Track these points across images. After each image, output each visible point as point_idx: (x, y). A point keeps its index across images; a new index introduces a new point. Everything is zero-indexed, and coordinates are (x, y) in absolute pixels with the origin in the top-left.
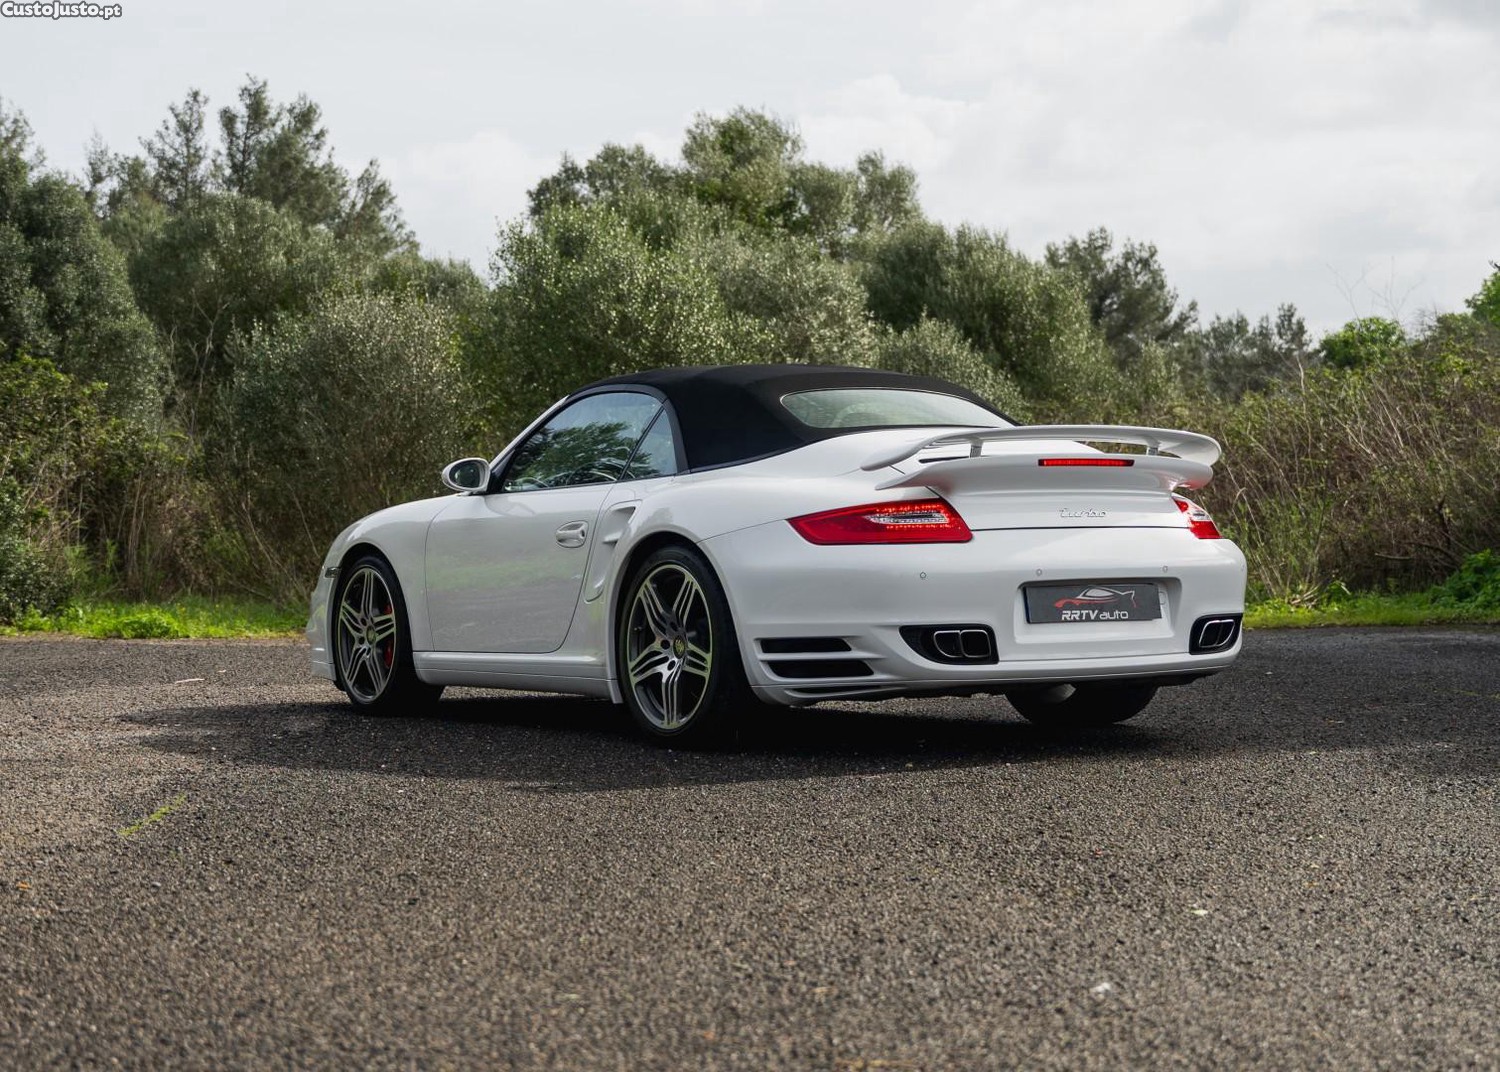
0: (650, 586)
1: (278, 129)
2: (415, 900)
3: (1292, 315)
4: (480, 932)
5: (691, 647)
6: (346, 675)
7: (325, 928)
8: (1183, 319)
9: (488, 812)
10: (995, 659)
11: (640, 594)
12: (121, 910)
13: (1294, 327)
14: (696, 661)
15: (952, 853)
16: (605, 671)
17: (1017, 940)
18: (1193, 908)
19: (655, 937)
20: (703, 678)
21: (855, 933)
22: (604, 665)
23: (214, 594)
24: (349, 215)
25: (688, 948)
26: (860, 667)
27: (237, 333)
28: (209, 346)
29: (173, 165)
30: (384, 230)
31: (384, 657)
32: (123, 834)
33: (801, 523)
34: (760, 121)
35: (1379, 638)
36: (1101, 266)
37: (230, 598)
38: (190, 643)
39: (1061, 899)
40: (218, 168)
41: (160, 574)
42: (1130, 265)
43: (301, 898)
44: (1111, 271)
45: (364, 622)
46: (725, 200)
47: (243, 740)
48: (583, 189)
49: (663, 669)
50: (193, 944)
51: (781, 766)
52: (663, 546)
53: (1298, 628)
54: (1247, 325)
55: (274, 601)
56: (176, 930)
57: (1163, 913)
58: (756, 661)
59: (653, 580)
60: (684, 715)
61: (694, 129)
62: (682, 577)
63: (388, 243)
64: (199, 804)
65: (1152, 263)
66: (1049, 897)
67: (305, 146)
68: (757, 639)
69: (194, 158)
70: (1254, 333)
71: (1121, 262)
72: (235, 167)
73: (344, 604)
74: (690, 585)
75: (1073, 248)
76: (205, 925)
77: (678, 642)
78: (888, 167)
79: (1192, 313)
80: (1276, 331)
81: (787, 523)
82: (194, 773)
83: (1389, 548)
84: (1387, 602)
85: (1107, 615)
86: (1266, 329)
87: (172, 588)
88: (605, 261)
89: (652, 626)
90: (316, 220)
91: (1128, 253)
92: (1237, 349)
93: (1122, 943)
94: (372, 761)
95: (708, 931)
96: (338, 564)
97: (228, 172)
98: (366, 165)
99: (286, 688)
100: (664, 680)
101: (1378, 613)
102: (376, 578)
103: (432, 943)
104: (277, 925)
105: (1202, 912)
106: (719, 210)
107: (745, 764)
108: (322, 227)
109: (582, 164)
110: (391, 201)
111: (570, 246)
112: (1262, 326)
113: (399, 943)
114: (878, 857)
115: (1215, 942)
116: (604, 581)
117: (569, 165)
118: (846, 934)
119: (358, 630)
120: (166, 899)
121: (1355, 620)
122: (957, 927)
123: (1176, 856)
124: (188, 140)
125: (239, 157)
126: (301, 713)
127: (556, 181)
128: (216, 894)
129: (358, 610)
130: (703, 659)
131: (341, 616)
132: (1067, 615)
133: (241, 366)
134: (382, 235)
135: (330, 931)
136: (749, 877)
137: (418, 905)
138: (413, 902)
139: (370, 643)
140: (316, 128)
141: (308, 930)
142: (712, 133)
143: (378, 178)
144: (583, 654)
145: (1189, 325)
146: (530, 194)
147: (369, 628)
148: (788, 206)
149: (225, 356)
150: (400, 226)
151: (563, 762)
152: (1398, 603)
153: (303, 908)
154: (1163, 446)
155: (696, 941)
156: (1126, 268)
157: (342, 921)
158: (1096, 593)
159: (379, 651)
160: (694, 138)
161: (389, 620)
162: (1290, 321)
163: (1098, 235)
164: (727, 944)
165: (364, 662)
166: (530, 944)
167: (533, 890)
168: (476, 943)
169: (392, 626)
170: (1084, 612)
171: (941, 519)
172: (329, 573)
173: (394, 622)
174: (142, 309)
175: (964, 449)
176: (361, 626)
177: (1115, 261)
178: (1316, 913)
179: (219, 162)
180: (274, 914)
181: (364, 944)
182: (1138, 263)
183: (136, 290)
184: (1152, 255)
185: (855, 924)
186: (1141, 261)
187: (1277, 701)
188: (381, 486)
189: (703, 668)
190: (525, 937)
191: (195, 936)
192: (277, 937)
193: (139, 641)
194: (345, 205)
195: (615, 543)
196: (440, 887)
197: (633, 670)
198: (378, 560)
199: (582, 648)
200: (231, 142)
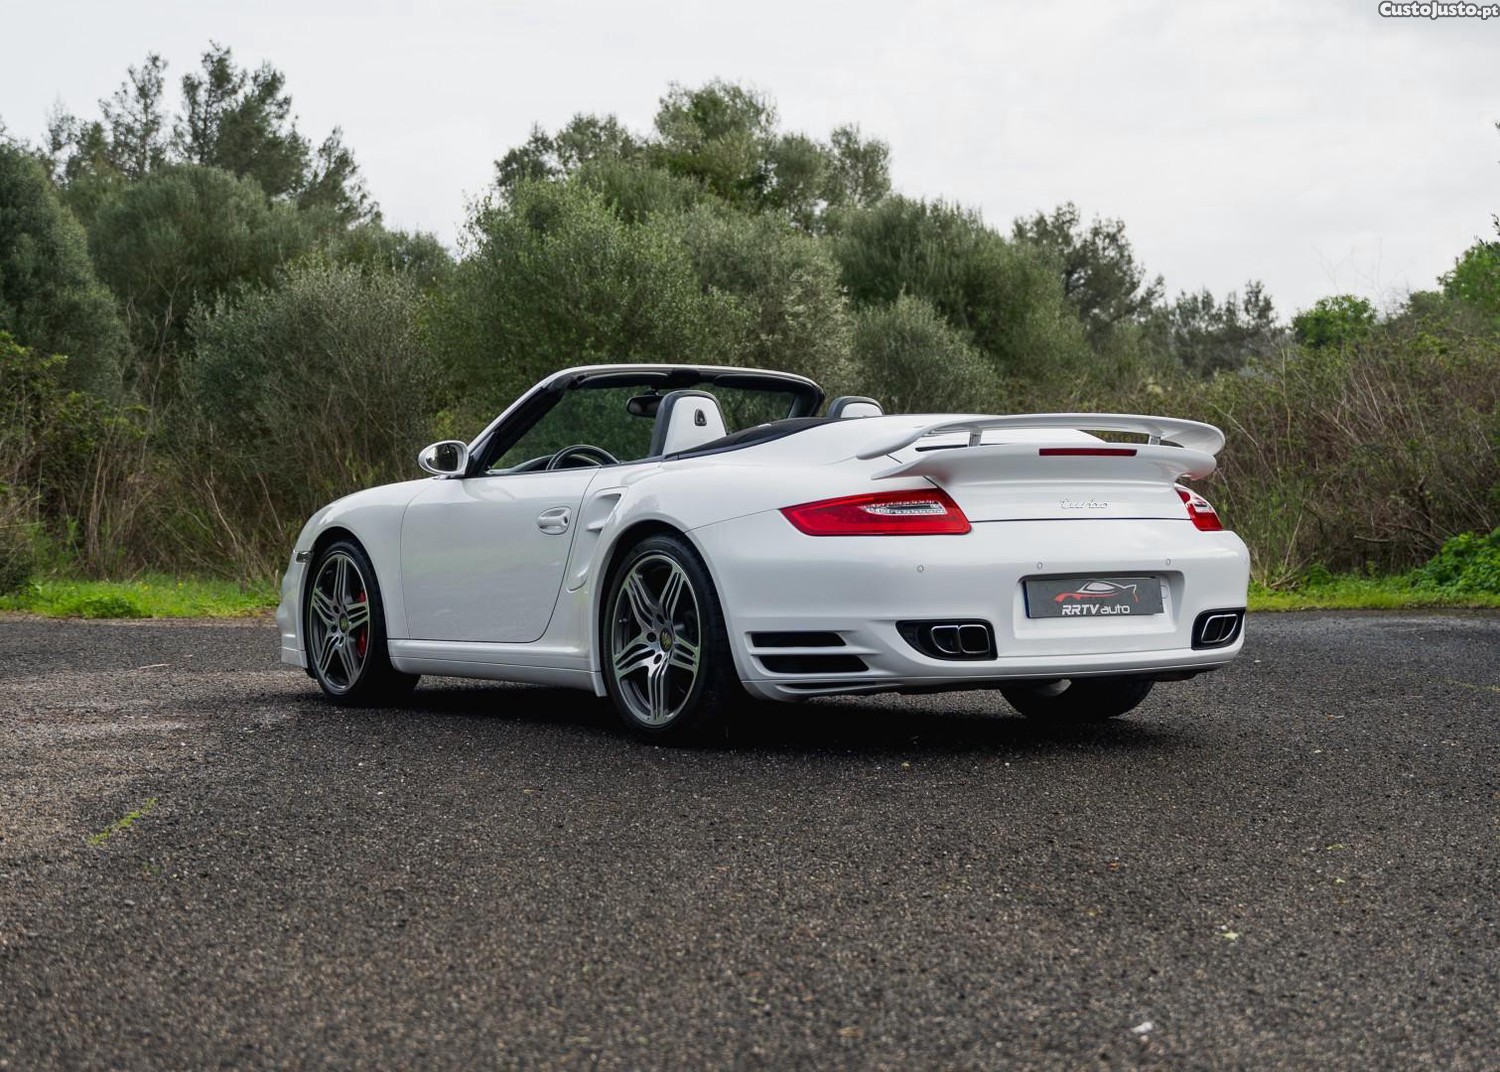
0: (637, 577)
1: (240, 97)
2: (404, 921)
3: (1259, 292)
4: (476, 961)
5: (679, 640)
6: (318, 663)
7: (312, 956)
8: (1150, 293)
9: (473, 818)
10: (993, 655)
11: (626, 585)
12: (93, 935)
13: (1261, 304)
14: (684, 655)
15: (961, 866)
16: (588, 663)
17: (1044, 970)
18: (1222, 931)
19: (662, 966)
20: (690, 673)
21: (873, 960)
22: (587, 657)
23: (177, 573)
24: (312, 184)
25: (699, 980)
26: (854, 663)
27: (198, 305)
28: (169, 318)
29: (130, 130)
30: (346, 199)
31: (358, 646)
32: (93, 842)
33: (794, 514)
34: (736, 93)
35: (1362, 623)
36: (1068, 240)
37: (193, 576)
38: (153, 624)
39: (1082, 920)
40: (180, 135)
41: (122, 552)
42: (1097, 240)
43: (283, 918)
44: (1078, 245)
45: (336, 610)
46: (695, 173)
47: (213, 734)
48: (551, 160)
49: (648, 662)
50: (171, 976)
51: (772, 765)
52: (649, 535)
53: (1278, 611)
54: (1212, 300)
55: (238, 580)
56: (153, 958)
57: (1192, 935)
58: (746, 655)
59: (639, 571)
60: (671, 711)
61: (667, 98)
62: (669, 568)
63: (351, 213)
64: (170, 808)
65: (1119, 237)
66: (1071, 917)
67: (268, 114)
68: (748, 633)
69: (152, 126)
70: (1220, 309)
71: (1089, 237)
72: (196, 136)
73: (317, 590)
74: (678, 577)
75: (1040, 222)
76: (184, 953)
77: (665, 635)
78: (863, 140)
79: (1159, 288)
80: (1243, 307)
81: (779, 513)
82: (163, 772)
83: (1368, 530)
84: (1366, 586)
85: (1108, 609)
86: (1234, 305)
87: (133, 565)
88: (579, 234)
89: (638, 618)
90: (278, 191)
91: (1096, 229)
92: (1203, 325)
93: (1154, 972)
94: (349, 759)
95: (718, 956)
96: (309, 549)
97: (188, 139)
98: (330, 134)
99: (253, 674)
100: (650, 674)
101: (1358, 596)
102: (349, 564)
103: (426, 974)
104: (260, 952)
105: (1232, 935)
106: (688, 183)
107: (735, 763)
108: (284, 196)
109: (552, 135)
110: (353, 171)
111: (542, 217)
112: (1229, 303)
113: (391, 974)
114: (885, 870)
115: (1253, 971)
116: (588, 569)
117: (539, 135)
118: (863, 962)
119: (330, 617)
120: (142, 920)
121: (1335, 604)
122: (979, 953)
123: (1195, 869)
124: (146, 108)
125: (201, 124)
126: (271, 702)
127: (525, 152)
128: (194, 914)
129: (330, 596)
130: (691, 653)
131: (313, 604)
132: (1067, 609)
133: (204, 338)
134: (344, 205)
135: (317, 958)
136: (753, 894)
137: (408, 927)
138: (402, 924)
139: (343, 631)
140: (280, 96)
141: (293, 958)
142: (686, 104)
143: (341, 146)
144: (566, 645)
145: (1155, 299)
146: (498, 164)
147: (343, 616)
148: (760, 179)
149: (187, 329)
150: (364, 196)
151: (546, 760)
152: (1378, 585)
153: (287, 930)
154: (1166, 435)
155: (706, 971)
156: (1094, 243)
157: (329, 947)
158: (1097, 587)
159: (353, 640)
160: (667, 107)
161: (363, 608)
162: (1257, 297)
163: (1065, 209)
164: (741, 975)
165: (336, 651)
166: (531, 974)
167: (528, 909)
168: (474, 974)
169: (366, 614)
170: (1085, 607)
171: (938, 510)
172: (300, 558)
173: (368, 610)
174: (102, 280)
175: (964, 437)
176: (332, 613)
177: (1084, 236)
178: (1352, 936)
179: (179, 129)
180: (256, 939)
181: (353, 975)
182: (1105, 238)
183: (96, 260)
184: (1120, 231)
185: (871, 949)
186: (1108, 235)
187: (1271, 693)
188: (347, 463)
189: (691, 662)
190: (524, 966)
191: (174, 966)
192: (261, 966)
193: (102, 622)
194: (308, 175)
195: (599, 530)
196: (429, 905)
197: (617, 663)
198: (351, 547)
199: (564, 637)
200: (193, 109)
